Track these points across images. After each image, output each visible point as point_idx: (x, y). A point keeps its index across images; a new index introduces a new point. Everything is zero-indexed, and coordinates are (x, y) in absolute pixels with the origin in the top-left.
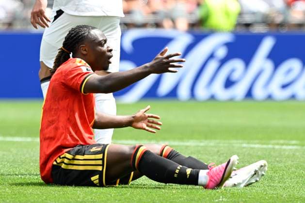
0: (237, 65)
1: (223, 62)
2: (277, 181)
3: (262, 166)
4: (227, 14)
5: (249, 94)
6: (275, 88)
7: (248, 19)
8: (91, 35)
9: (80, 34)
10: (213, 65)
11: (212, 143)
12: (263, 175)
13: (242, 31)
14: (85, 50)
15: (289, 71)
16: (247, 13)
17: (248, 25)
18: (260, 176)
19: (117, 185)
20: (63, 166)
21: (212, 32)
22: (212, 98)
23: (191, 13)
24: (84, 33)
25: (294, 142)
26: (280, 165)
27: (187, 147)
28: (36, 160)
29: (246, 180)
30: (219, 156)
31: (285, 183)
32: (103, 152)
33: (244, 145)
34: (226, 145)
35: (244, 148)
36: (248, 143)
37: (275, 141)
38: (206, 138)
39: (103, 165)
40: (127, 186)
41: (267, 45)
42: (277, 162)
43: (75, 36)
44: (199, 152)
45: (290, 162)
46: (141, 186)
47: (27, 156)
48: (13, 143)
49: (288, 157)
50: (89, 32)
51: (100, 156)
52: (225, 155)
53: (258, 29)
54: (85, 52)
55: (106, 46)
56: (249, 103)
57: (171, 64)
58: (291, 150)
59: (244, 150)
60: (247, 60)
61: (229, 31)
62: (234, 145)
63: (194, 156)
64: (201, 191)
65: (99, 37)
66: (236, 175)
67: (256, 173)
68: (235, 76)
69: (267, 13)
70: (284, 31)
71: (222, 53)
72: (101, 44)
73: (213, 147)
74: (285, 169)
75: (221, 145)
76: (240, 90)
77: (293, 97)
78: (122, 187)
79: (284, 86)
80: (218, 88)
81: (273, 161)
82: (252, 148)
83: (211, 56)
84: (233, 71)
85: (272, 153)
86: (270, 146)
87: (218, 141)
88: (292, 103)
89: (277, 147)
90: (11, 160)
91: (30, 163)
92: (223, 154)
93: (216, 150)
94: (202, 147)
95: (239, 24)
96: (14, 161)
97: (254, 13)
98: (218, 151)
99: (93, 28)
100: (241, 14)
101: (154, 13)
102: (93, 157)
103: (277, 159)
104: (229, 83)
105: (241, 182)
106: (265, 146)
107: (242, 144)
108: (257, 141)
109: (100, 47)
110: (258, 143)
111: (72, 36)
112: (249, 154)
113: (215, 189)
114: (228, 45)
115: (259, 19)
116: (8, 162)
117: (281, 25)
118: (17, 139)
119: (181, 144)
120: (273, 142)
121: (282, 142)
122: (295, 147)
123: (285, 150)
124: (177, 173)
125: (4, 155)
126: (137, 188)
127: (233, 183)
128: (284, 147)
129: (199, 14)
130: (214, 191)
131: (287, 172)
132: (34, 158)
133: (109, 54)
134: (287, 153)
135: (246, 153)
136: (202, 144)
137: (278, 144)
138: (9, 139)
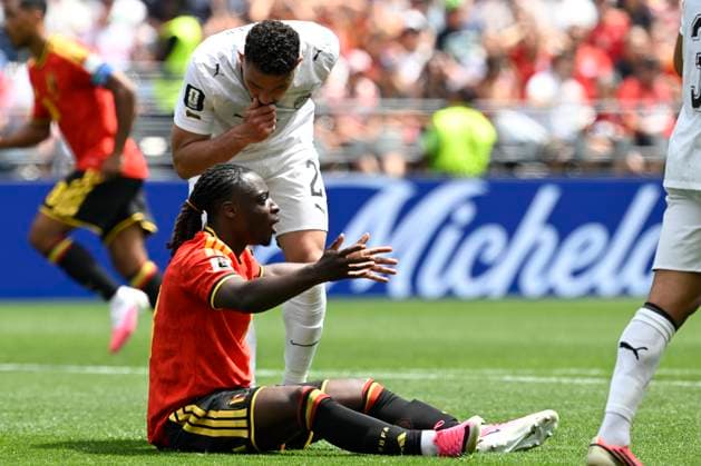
0: (493, 235)
1: (468, 230)
2: (566, 442)
3: (546, 420)
4: (473, 145)
5: (515, 287)
6: (560, 278)
7: (511, 154)
8: (244, 183)
9: (224, 181)
10: (449, 238)
11: (451, 374)
12: (548, 436)
13: (502, 176)
14: (232, 211)
15: (585, 246)
16: (509, 145)
17: (511, 165)
18: (543, 437)
19: (283, 451)
20: (186, 427)
21: (446, 178)
22: (450, 294)
23: (410, 144)
24: (231, 180)
25: (594, 372)
26: (570, 413)
27: (406, 381)
28: (139, 407)
29: (515, 441)
30: (464, 397)
31: (580, 444)
32: (246, 404)
33: (508, 378)
34: (475, 378)
35: (507, 382)
36: (514, 374)
37: (564, 371)
38: (440, 365)
39: (248, 428)
40: (301, 452)
41: (546, 200)
42: (566, 407)
43: (214, 184)
44: (427, 390)
45: (589, 408)
46: (325, 452)
47: (123, 399)
48: (99, 376)
49: (585, 398)
50: (240, 179)
51: (243, 413)
52: (473, 395)
53: (530, 173)
54: (231, 215)
55: (268, 202)
56: (515, 303)
57: (350, 265)
58: (589, 385)
59: (508, 386)
60: (511, 228)
61: (476, 176)
62: (490, 378)
63: (420, 399)
64: (432, 459)
65: (258, 188)
66: (498, 431)
67: (534, 430)
68: (491, 255)
69: (545, 143)
70: (575, 175)
71: (465, 214)
72: (260, 200)
73: (450, 381)
74: (580, 419)
75: (466, 378)
76: (497, 280)
77: (593, 292)
78: (293, 454)
79: (577, 273)
80: (459, 277)
81: (559, 405)
82: (522, 383)
83: (447, 221)
84: (485, 246)
85: (557, 392)
86: (554, 380)
87: (460, 371)
88: (591, 303)
89: (565, 381)
90: (94, 408)
91: (128, 412)
92: (470, 394)
93: (457, 386)
94: (432, 381)
95: (494, 164)
96: (98, 409)
97: (522, 144)
98: (461, 389)
99: (246, 170)
100: (498, 146)
101: (345, 145)
102: (231, 414)
103: (566, 402)
104: (479, 268)
105: (505, 444)
106: (543, 380)
107: (504, 375)
108: (530, 371)
109: (259, 207)
110: (531, 375)
111: (210, 183)
112: (516, 394)
113: (457, 456)
114: (476, 200)
115: (530, 153)
116: (89, 411)
117: (570, 165)
118: (105, 370)
119: (397, 376)
120: (558, 371)
121: (573, 371)
122: (597, 381)
123: (579, 386)
124: (383, 439)
125: (81, 398)
126: (318, 455)
127: (490, 444)
128: (578, 381)
129: (424, 145)
130: (455, 460)
131: (583, 424)
132: (135, 404)
133: (273, 217)
134: (583, 392)
135: (511, 393)
136: (433, 376)
137: (565, 375)
138: (90, 370)
